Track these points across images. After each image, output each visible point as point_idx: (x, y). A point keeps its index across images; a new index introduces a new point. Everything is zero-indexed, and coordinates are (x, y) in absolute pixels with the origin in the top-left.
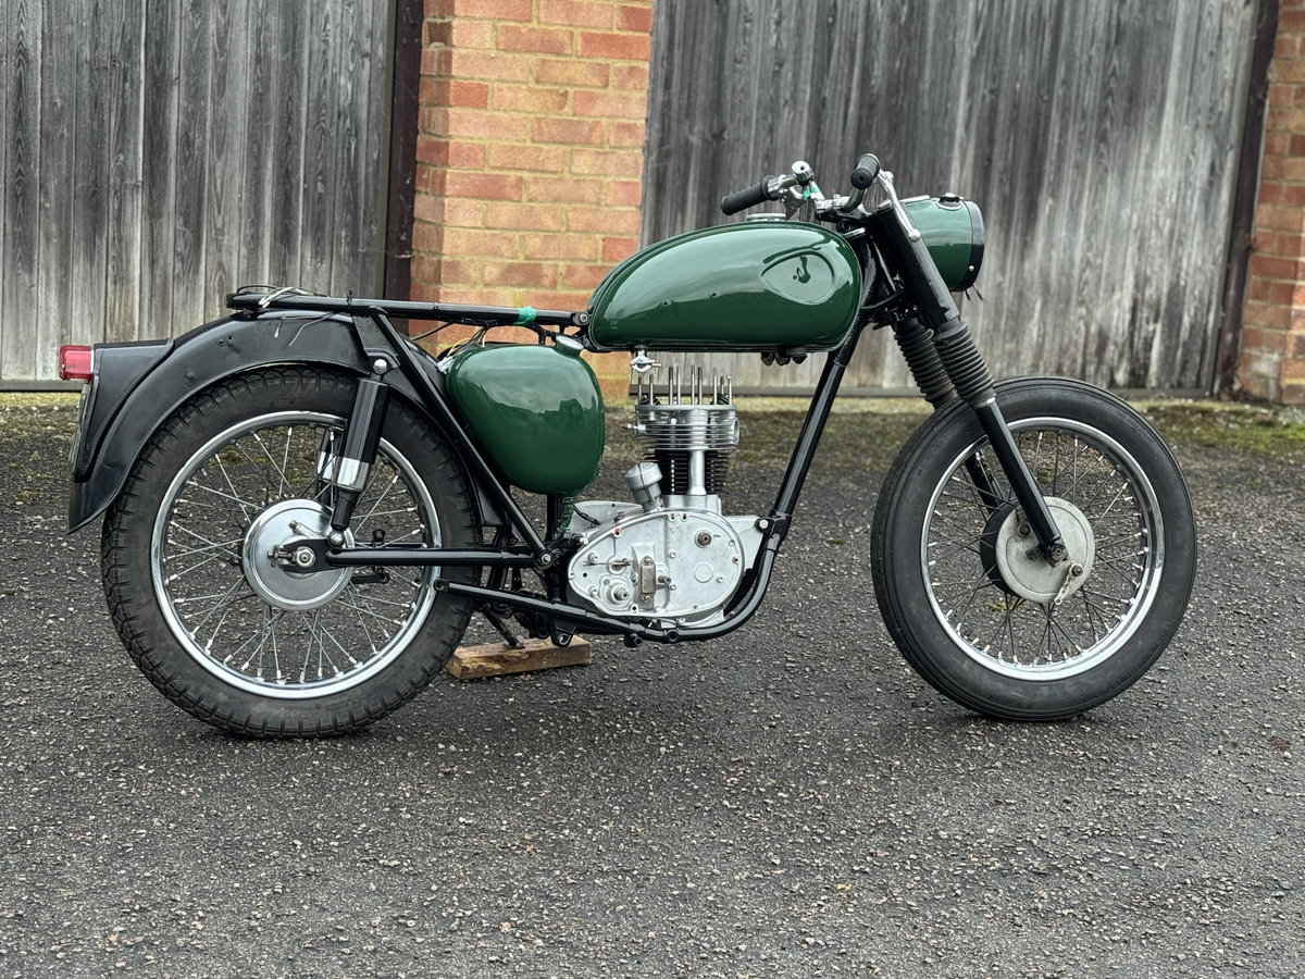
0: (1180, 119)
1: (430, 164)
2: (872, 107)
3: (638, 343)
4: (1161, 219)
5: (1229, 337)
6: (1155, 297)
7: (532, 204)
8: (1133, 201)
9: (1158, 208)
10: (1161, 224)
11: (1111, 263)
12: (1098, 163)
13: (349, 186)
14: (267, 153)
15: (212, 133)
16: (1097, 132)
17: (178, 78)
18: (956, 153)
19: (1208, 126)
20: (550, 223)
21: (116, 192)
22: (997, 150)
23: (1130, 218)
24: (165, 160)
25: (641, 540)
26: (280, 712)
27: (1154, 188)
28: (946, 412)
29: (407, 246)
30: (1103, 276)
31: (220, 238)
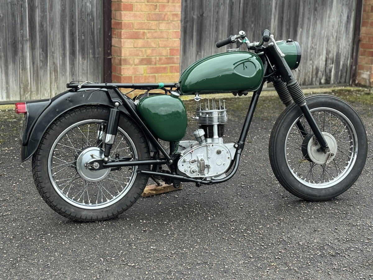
0: (338, 3)
1: (116, 29)
2: (247, 4)
3: (196, 92)
4: (333, 33)
5: (354, 67)
6: (332, 57)
7: (148, 40)
8: (325, 28)
9: (332, 30)
10: (333, 35)
11: (319, 47)
12: (314, 17)
13: (92, 36)
14: (66, 28)
15: (49, 23)
16: (314, 8)
17: (38, 6)
18: (273, 17)
19: (346, 4)
20: (153, 45)
21: (21, 42)
22: (285, 15)
23: (324, 33)
24: (35, 31)
25: (200, 154)
26: (91, 214)
27: (331, 24)
28: (291, 107)
29: (110, 54)
30: (317, 51)
31: (53, 55)
